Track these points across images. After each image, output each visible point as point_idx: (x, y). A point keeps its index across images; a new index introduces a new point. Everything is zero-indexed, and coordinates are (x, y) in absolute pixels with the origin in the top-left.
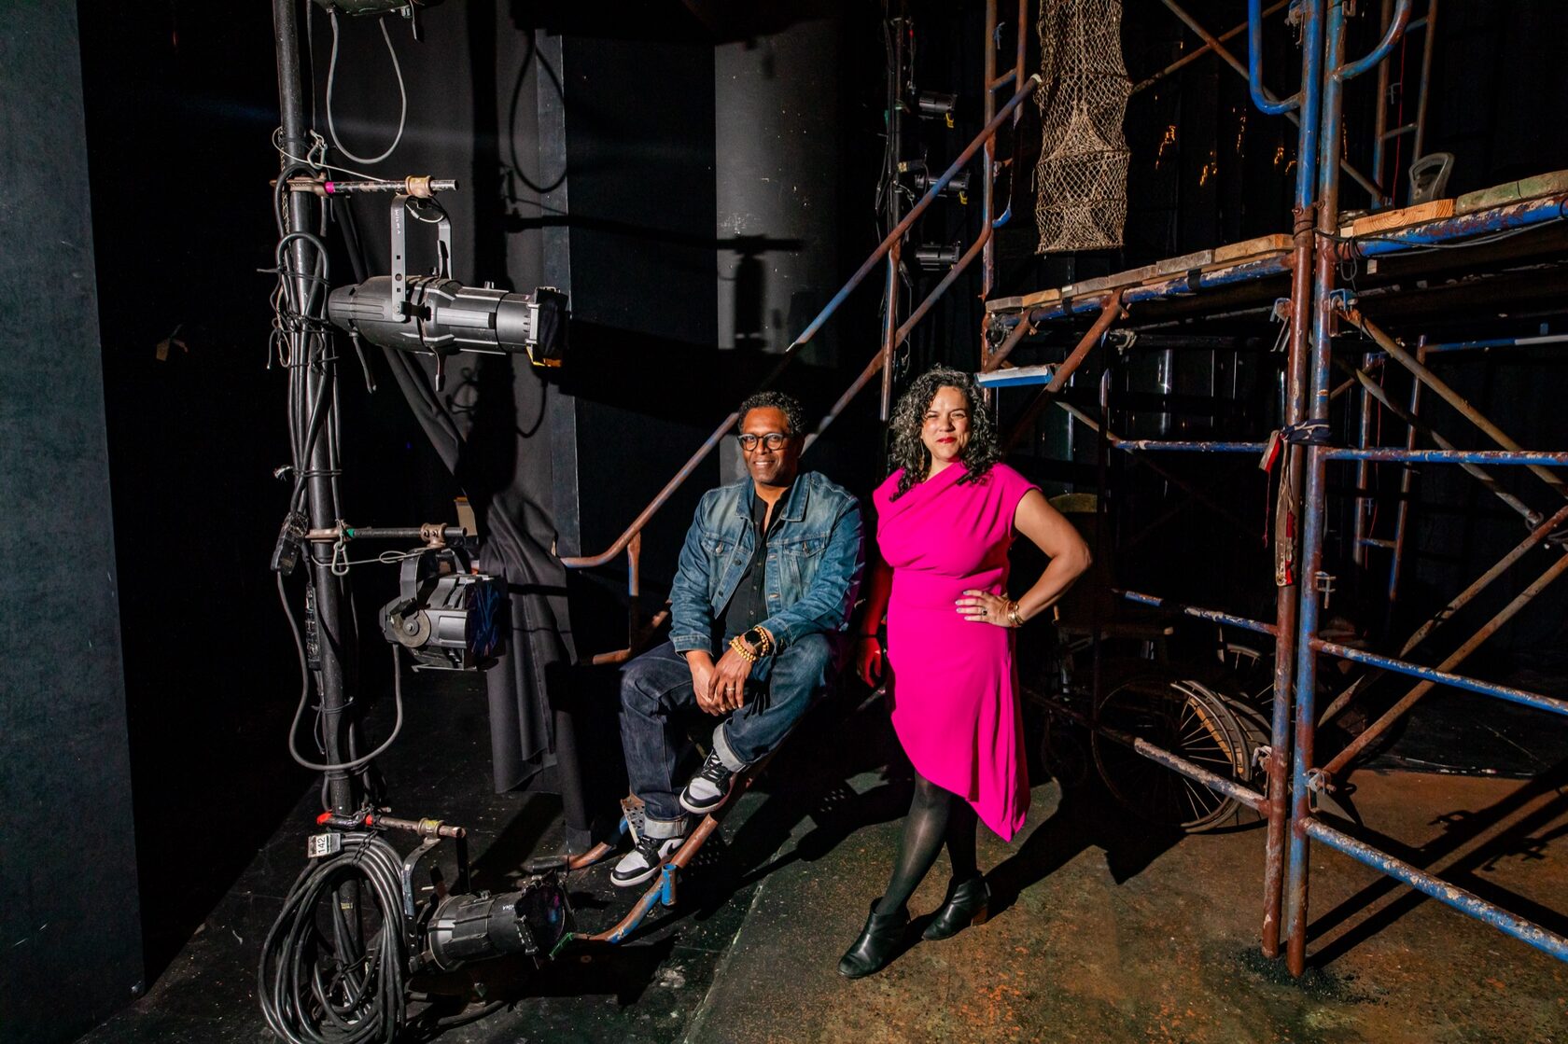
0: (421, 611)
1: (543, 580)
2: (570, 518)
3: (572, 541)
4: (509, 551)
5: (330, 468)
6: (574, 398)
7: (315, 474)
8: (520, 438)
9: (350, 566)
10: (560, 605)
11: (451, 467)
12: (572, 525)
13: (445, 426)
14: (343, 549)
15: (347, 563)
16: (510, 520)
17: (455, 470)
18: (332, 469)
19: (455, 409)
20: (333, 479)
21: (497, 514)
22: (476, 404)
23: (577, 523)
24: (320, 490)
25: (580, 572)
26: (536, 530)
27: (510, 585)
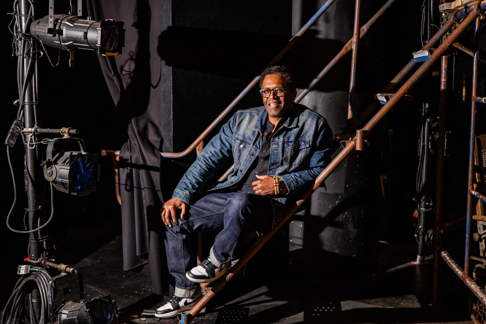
0: (53, 166)
1: (149, 163)
2: (169, 132)
3: (168, 143)
4: (135, 147)
5: (33, 101)
6: (171, 68)
7: (27, 103)
8: (152, 88)
9: (36, 144)
10: (156, 176)
11: (116, 103)
12: (169, 135)
13: (116, 82)
14: (33, 137)
15: (34, 143)
16: (138, 131)
17: (117, 105)
18: (34, 101)
19: (124, 73)
20: (34, 106)
21: (132, 128)
22: (134, 70)
23: (171, 134)
24: (29, 111)
25: (172, 161)
26: (152, 137)
27: (134, 164)
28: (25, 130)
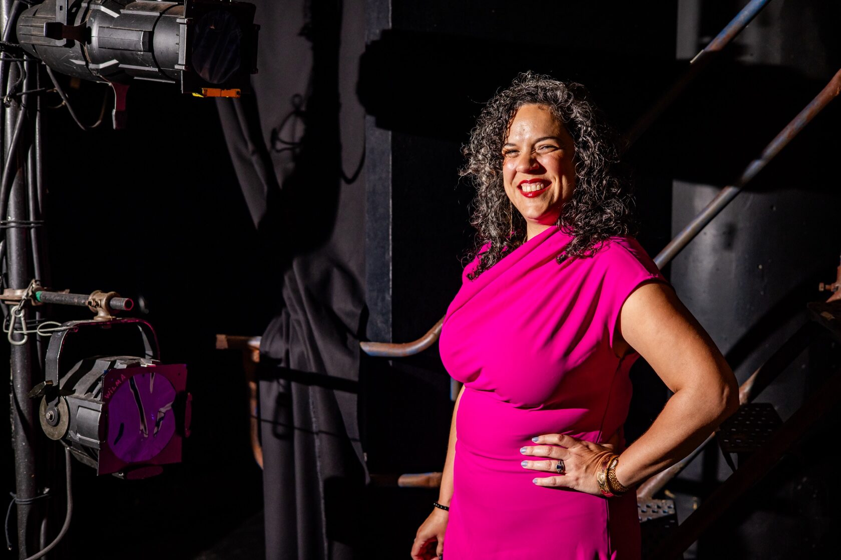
0: (62, 398)
1: (332, 370)
2: (382, 291)
3: (380, 320)
4: (297, 328)
5: (29, 219)
6: (390, 133)
7: (13, 224)
8: (343, 183)
9: (28, 334)
10: (348, 402)
11: (256, 220)
12: (383, 299)
13: (257, 168)
14: (22, 315)
15: (25, 332)
16: (307, 290)
17: (260, 223)
18: (32, 219)
19: (279, 146)
20: (32, 231)
21: (293, 280)
22: (303, 139)
23: (389, 298)
24: (17, 245)
25: (391, 363)
26: (341, 303)
27: (294, 371)
28: (7, 294)
